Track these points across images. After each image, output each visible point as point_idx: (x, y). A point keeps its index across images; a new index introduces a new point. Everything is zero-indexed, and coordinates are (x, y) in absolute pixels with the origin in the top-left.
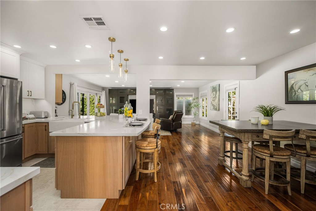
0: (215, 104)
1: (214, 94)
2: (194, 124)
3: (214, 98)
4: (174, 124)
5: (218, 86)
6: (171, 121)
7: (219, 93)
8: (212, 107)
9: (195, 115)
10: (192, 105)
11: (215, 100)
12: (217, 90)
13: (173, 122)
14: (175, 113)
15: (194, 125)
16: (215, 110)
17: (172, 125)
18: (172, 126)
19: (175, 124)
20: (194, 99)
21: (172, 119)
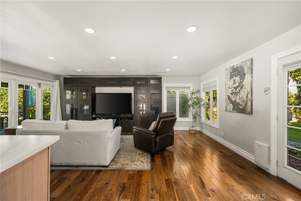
0: (238, 101)
1: (234, 81)
2: (194, 132)
3: (236, 88)
4: (158, 140)
5: (249, 63)
6: (151, 134)
7: (252, 77)
8: (231, 106)
9: (195, 117)
10: (190, 103)
11: (239, 92)
12: (246, 72)
13: (156, 137)
14: (160, 118)
15: (192, 133)
16: (238, 112)
17: (153, 142)
18: (153, 145)
19: (160, 139)
20: (193, 93)
21: (155, 130)
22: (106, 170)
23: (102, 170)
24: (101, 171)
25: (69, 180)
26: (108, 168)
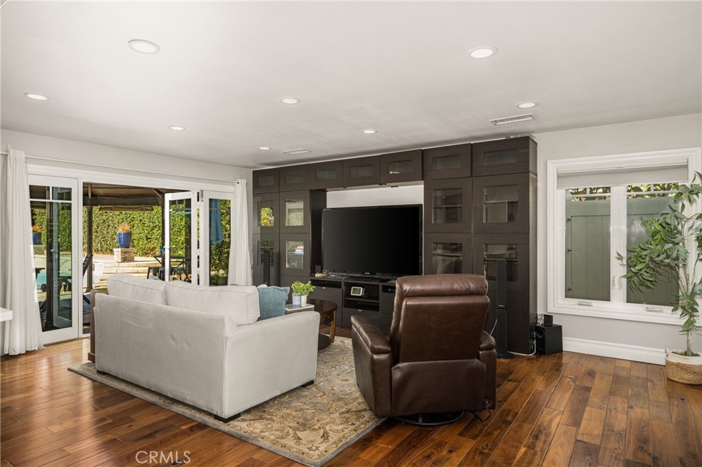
4: (397, 374)
22: (216, 429)
23: (209, 427)
24: (202, 426)
25: (130, 426)
26: (224, 427)
